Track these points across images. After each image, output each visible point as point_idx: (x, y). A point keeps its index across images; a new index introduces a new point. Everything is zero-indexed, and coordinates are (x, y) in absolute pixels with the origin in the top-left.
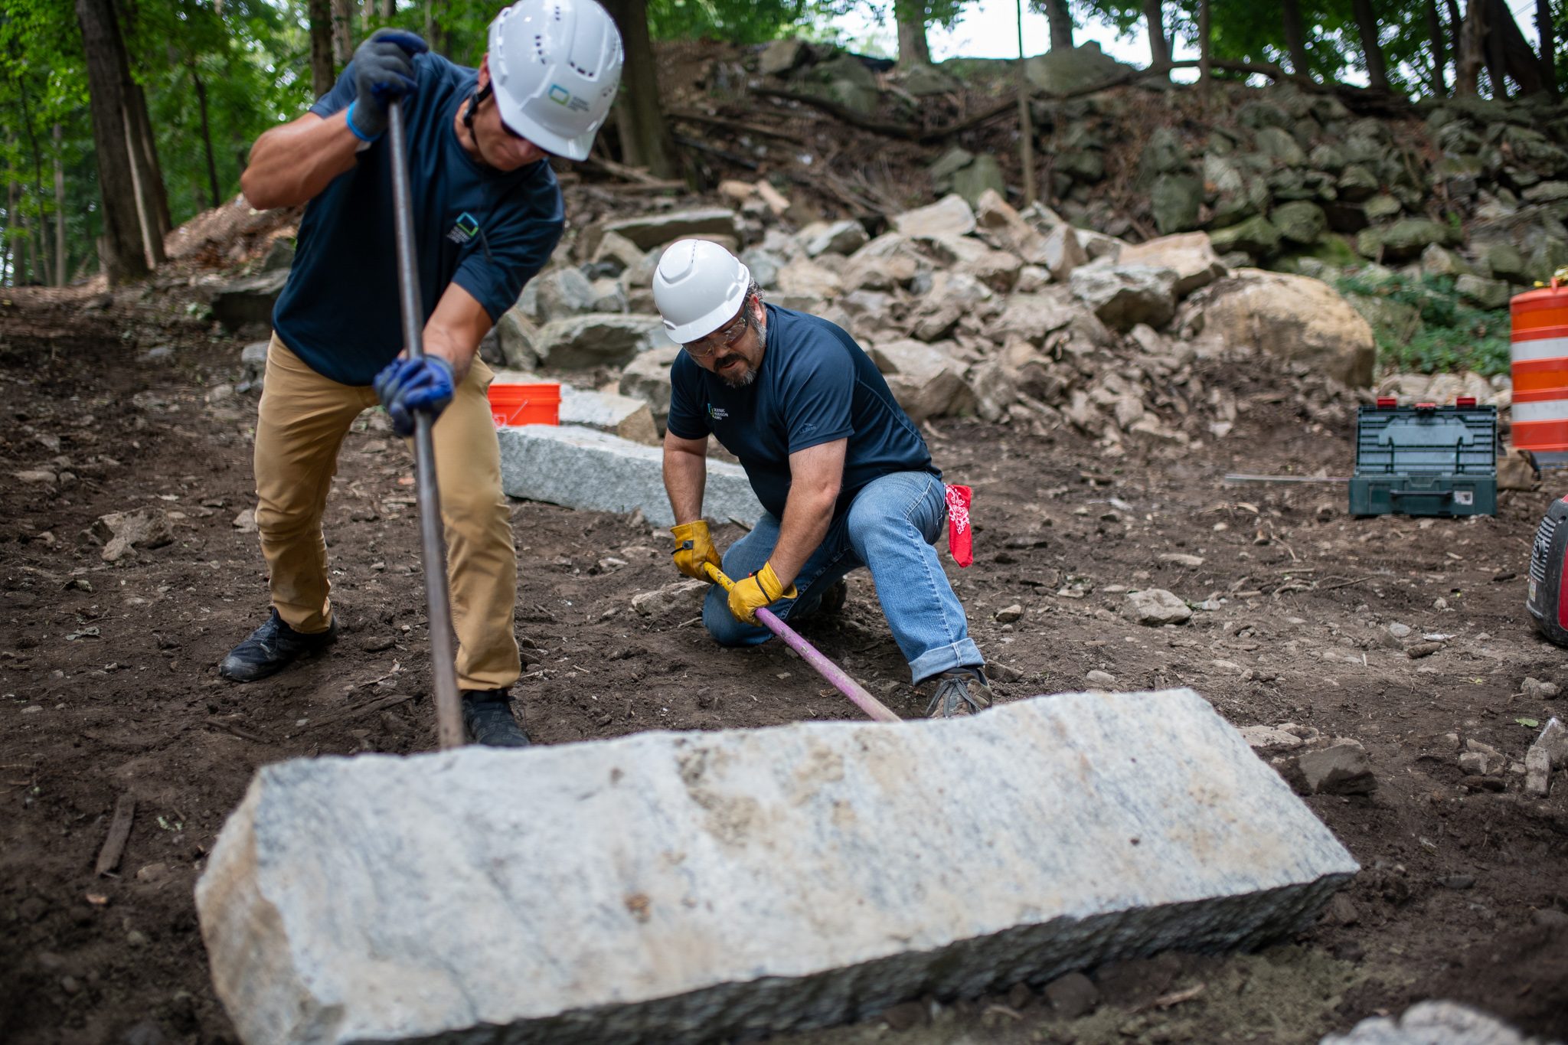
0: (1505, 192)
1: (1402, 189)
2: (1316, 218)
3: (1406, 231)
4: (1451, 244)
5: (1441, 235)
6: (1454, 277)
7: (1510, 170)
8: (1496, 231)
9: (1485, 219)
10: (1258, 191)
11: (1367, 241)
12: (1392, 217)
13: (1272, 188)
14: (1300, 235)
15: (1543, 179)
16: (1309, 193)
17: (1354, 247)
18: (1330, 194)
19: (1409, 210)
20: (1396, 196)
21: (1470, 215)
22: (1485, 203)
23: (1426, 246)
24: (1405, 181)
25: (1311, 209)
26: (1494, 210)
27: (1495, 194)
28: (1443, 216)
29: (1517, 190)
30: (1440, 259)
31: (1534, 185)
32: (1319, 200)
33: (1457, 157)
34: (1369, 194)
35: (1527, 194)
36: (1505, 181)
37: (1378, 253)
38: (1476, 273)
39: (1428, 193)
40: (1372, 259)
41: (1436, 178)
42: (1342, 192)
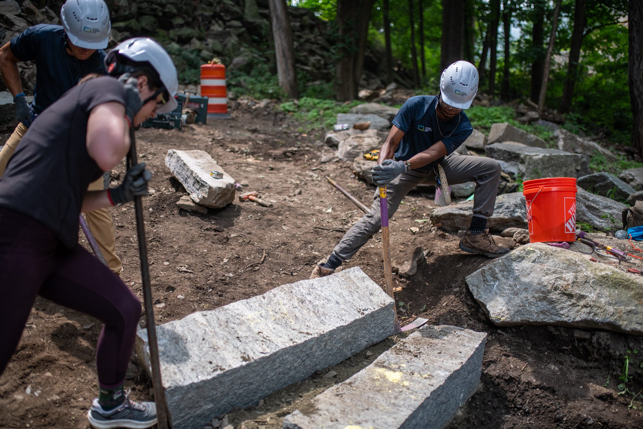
0: (220, 22)
1: (185, 16)
2: (155, 22)
3: (186, 31)
4: (201, 39)
5: (197, 35)
6: (200, 51)
7: (222, 14)
8: (217, 36)
9: (213, 30)
10: (134, 8)
11: (172, 33)
12: (181, 26)
13: (140, 9)
14: (148, 28)
15: (233, 19)
16: (152, 13)
17: (168, 35)
18: (160, 14)
19: (188, 24)
20: (184, 18)
21: (208, 29)
22: (214, 25)
23: (192, 38)
24: (187, 13)
25: (152, 19)
26: (216, 28)
27: (217, 22)
28: (199, 27)
29: (224, 22)
30: (197, 44)
31: (229, 21)
32: (156, 16)
33: (205, 7)
34: (174, 16)
35: (228, 24)
36: (221, 18)
37: (176, 38)
38: (208, 50)
39: (195, 19)
40: (173, 40)
41: (198, 13)
42: (165, 14)
